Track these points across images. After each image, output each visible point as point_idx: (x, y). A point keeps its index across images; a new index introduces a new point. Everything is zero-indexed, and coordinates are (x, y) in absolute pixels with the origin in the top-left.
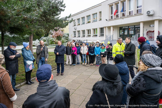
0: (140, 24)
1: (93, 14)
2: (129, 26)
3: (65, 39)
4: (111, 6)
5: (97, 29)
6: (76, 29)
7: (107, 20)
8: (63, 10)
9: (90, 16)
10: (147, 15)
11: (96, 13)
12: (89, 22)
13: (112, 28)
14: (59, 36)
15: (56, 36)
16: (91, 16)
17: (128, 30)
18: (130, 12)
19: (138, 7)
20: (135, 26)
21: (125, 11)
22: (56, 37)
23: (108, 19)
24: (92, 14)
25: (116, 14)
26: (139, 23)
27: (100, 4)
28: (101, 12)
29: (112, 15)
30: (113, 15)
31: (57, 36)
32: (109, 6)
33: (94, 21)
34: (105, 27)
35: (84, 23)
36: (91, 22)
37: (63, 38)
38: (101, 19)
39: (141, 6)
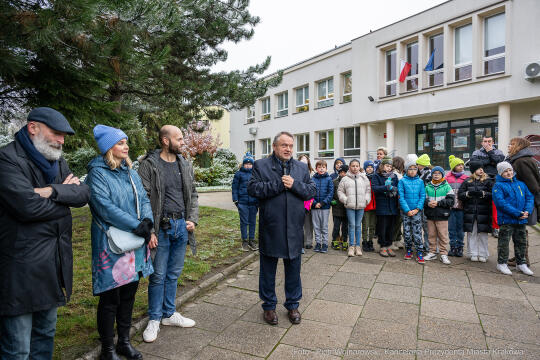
0: (497, 110)
1: (320, 83)
2: (449, 122)
3: (224, 163)
4: (387, 51)
5: (331, 132)
6: (255, 135)
7: (372, 100)
8: (249, 36)
9: (306, 87)
10: (529, 80)
11: (330, 79)
12: (302, 110)
13: (390, 129)
14: (205, 152)
15: (194, 150)
16: (313, 89)
17: (449, 133)
18: (457, 71)
19: (487, 54)
20: (472, 120)
21: (442, 66)
22: (192, 156)
23: (376, 97)
24: (316, 82)
25: (408, 78)
26: (495, 107)
27: (347, 47)
28: (346, 75)
29: (391, 82)
30: (395, 81)
31: (197, 154)
32: (382, 50)
33: (321, 106)
34: (366, 124)
35: (284, 114)
36: (311, 108)
37: (217, 159)
38: (347, 99)
39: (502, 49)
